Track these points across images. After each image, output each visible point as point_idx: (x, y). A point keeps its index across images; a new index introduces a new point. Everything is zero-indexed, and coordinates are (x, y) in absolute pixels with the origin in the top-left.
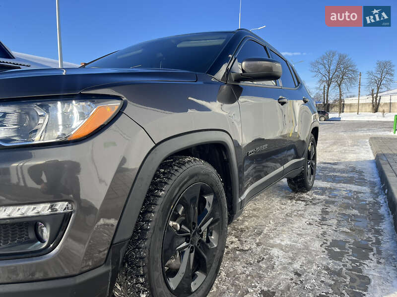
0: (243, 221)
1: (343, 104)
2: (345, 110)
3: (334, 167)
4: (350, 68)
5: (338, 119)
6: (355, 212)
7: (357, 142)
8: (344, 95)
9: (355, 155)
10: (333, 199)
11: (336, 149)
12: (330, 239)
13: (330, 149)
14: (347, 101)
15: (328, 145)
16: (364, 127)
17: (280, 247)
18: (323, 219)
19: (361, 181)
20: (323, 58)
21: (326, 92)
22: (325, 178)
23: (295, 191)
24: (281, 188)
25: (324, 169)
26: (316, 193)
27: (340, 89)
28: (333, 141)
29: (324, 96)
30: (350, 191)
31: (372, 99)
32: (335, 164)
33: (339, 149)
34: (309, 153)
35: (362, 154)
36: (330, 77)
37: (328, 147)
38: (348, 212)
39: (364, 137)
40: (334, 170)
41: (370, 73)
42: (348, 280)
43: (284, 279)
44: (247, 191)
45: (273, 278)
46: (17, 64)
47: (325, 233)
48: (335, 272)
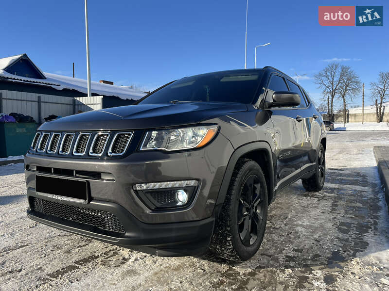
0: (271, 211)
1: (348, 114)
2: (350, 120)
3: (341, 172)
4: (353, 80)
5: (344, 129)
6: (359, 205)
7: (361, 151)
8: (348, 105)
9: (359, 162)
10: (341, 196)
11: (342, 157)
12: (339, 222)
13: (336, 157)
14: (352, 111)
15: (335, 153)
16: (369, 137)
17: (303, 226)
18: (333, 209)
19: (365, 183)
20: (326, 70)
21: (330, 103)
22: (333, 181)
23: (308, 190)
24: (297, 188)
25: (332, 174)
26: (326, 192)
27: (344, 99)
28: (339, 150)
29: (329, 106)
30: (355, 190)
31: (376, 109)
32: (341, 170)
33: (345, 158)
34: (319, 159)
35: (366, 161)
36: (334, 88)
37: (335, 155)
38: (353, 205)
39: (369, 146)
40: (341, 175)
41: (373, 84)
42: (353, 244)
43: (308, 243)
44: (278, 184)
45: (300, 242)
46: (49, 84)
47: (335, 218)
48: (343, 240)
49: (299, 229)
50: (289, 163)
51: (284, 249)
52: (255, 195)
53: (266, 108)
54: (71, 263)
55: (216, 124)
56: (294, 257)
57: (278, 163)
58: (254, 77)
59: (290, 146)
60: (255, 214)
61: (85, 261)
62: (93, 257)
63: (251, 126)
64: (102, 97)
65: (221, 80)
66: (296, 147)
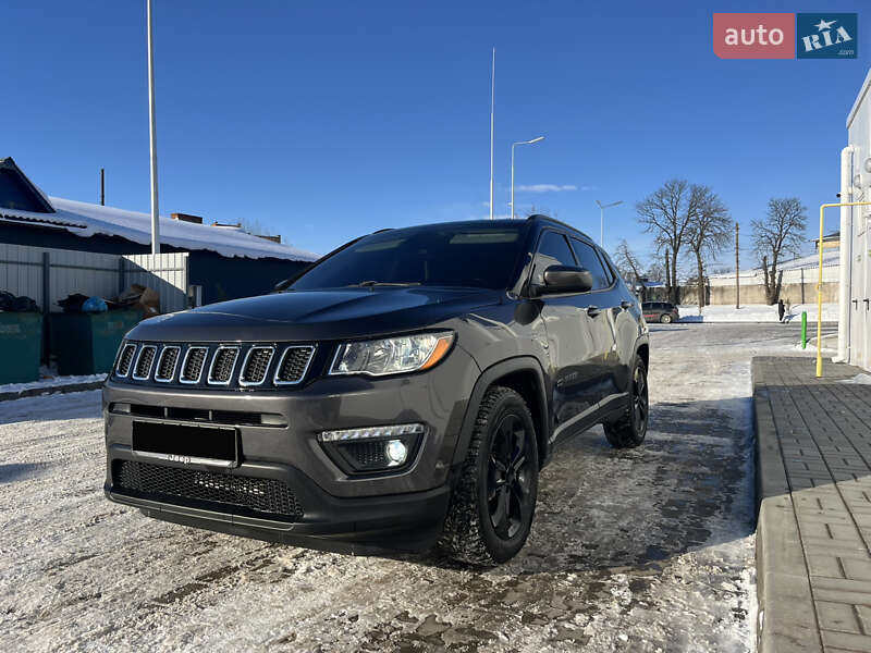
0: (545, 485)
1: (708, 288)
2: (711, 300)
3: (683, 410)
4: (716, 215)
5: (698, 320)
6: (705, 469)
7: (728, 368)
8: (707, 269)
9: (720, 390)
10: (675, 456)
11: (689, 379)
12: (666, 499)
13: (676, 380)
14: (715, 282)
15: (675, 372)
16: (746, 336)
17: (601, 508)
18: (659, 479)
19: (723, 431)
20: (661, 195)
21: (670, 263)
22: (667, 428)
23: (617, 446)
24: (595, 442)
25: (664, 414)
26: (649, 448)
27: (699, 257)
28: (685, 364)
29: (668, 272)
30: (702, 444)
31: (764, 276)
32: (684, 405)
33: (693, 381)
34: (635, 385)
35: (733, 389)
36: (678, 232)
37: (674, 377)
38: (694, 470)
39: (743, 357)
40: (681, 415)
41: (756, 225)
42: (685, 533)
43: (608, 535)
44: (557, 432)
45: (595, 534)
46: (61, 224)
47: (660, 493)
48: (669, 528)
49: (595, 512)
50: (580, 393)
51: (567, 545)
52: (515, 450)
53: (533, 296)
54: (190, 579)
55: (450, 330)
56: (583, 556)
57: (555, 393)
58: (512, 237)
59: (583, 359)
60: (516, 482)
61: (215, 576)
62: (228, 570)
63: (505, 323)
64: (187, 254)
65: (452, 242)
66: (593, 359)
